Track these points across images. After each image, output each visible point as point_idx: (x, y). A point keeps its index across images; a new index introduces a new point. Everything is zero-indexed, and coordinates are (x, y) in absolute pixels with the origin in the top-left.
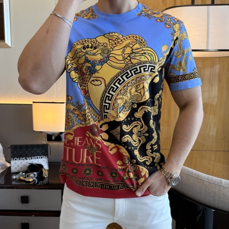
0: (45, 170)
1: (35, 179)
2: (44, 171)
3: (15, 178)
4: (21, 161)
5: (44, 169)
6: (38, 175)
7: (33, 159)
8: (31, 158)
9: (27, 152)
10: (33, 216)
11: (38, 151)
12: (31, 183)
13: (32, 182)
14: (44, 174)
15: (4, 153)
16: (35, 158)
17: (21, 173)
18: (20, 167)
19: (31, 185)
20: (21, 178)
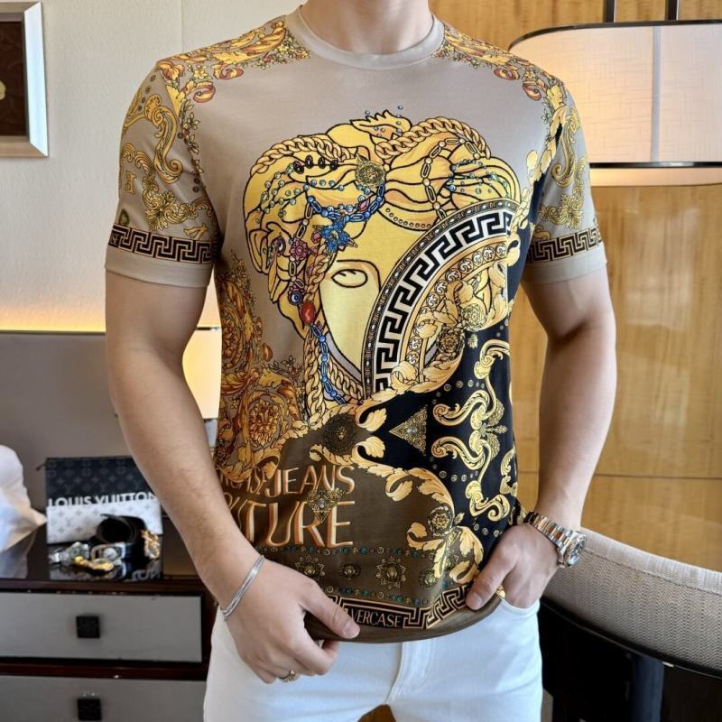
0: (151, 536)
1: (119, 562)
2: (148, 539)
3: (57, 560)
4: (77, 507)
5: (146, 533)
6: (129, 552)
7: (116, 500)
8: (107, 497)
9: (95, 480)
10: (117, 677)
11: (130, 477)
12: (106, 577)
13: (111, 573)
14: (146, 547)
15: (26, 483)
16: (121, 499)
17: (77, 544)
18: (76, 527)
19: (107, 581)
20: (78, 559)
